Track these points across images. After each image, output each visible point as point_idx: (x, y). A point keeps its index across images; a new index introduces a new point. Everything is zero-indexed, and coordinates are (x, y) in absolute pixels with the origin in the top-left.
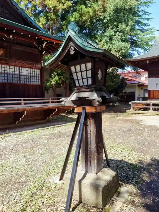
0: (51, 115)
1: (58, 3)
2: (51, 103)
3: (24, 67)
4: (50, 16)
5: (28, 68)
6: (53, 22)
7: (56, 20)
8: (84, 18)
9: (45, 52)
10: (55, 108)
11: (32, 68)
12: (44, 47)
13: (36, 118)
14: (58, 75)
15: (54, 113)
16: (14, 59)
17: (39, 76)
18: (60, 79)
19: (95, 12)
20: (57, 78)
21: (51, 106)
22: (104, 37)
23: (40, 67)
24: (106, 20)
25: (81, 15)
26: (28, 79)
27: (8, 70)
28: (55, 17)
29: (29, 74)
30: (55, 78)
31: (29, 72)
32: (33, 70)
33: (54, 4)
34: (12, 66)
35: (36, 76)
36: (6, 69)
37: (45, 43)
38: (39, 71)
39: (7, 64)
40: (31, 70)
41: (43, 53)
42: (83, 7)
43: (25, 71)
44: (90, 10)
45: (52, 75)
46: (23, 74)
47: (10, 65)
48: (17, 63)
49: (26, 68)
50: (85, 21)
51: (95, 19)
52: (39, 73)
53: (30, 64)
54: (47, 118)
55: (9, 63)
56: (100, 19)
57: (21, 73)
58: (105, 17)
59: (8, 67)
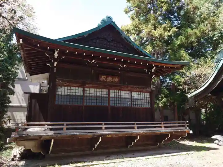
0: (163, 141)
1: (164, 31)
2: (163, 127)
3: (135, 91)
4: (156, 43)
5: (139, 92)
6: (159, 48)
7: (161, 46)
8: (191, 40)
9: (154, 76)
10: (168, 134)
11: (143, 92)
12: (153, 71)
13: (147, 143)
14: (166, 97)
15: (166, 139)
16: (127, 84)
17: (149, 99)
18: (168, 100)
19: (203, 32)
20: (164, 100)
21: (164, 131)
22: (216, 54)
23: (150, 90)
24: (215, 37)
25: (187, 38)
26: (139, 102)
27: (122, 94)
28: (161, 44)
29: (140, 98)
30: (163, 100)
31: (140, 96)
32: (143, 93)
33: (160, 33)
34: (125, 91)
35: (146, 99)
36: (120, 94)
37: (155, 68)
38: (149, 94)
39: (120, 90)
40: (142, 93)
41: (153, 77)
42: (189, 30)
43: (136, 95)
44: (197, 31)
45: (160, 97)
46: (134, 97)
47: (123, 90)
48: (130, 88)
49: (137, 92)
50: (192, 42)
51: (203, 38)
52: (149, 96)
53: (140, 89)
54: (159, 144)
55: (123, 88)
56: (208, 38)
57: (132, 97)
58: (214, 35)
59: (122, 92)
